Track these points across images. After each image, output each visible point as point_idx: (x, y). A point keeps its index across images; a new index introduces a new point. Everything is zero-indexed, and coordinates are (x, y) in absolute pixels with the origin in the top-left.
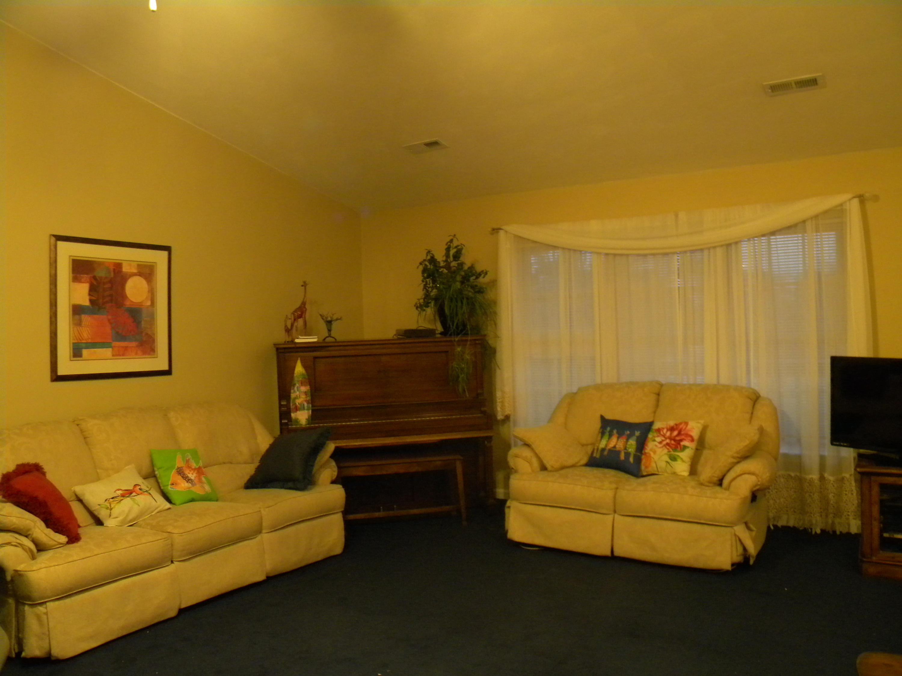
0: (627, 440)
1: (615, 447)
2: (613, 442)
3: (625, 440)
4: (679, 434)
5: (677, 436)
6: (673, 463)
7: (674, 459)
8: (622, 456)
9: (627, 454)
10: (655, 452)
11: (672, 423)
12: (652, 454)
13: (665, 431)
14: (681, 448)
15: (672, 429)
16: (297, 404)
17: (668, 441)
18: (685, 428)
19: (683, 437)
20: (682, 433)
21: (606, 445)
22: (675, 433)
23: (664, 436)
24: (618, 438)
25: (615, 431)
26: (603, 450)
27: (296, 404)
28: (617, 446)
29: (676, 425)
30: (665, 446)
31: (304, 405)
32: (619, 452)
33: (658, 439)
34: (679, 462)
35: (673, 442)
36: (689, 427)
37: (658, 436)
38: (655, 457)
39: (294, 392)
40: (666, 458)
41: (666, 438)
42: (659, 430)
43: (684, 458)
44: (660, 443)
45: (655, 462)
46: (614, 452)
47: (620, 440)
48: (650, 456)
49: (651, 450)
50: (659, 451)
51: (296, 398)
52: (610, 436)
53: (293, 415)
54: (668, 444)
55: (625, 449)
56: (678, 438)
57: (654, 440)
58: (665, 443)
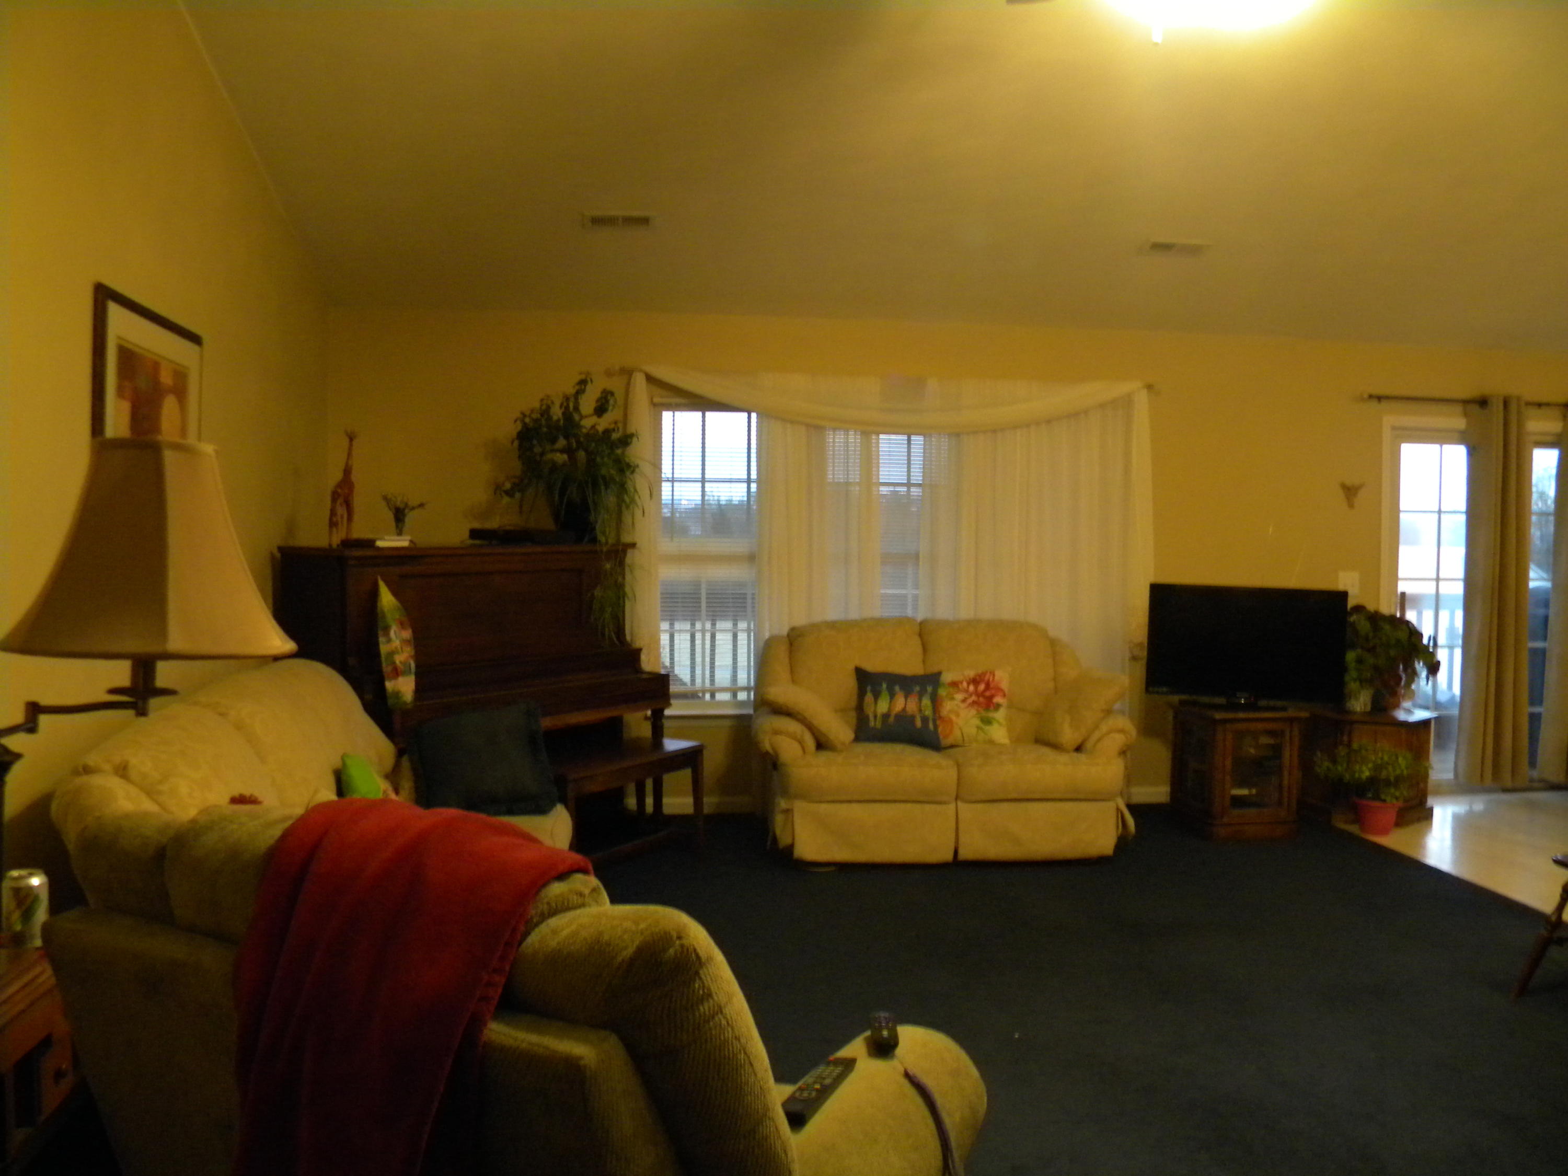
0: (920, 700)
1: (904, 709)
2: (900, 703)
3: (917, 700)
4: (988, 685)
5: (985, 691)
6: (987, 728)
7: (988, 721)
8: (919, 723)
9: (925, 720)
10: (958, 715)
11: (971, 673)
12: (953, 717)
13: (965, 684)
14: (994, 708)
15: (975, 681)
16: (398, 662)
17: (974, 698)
18: (993, 680)
19: (993, 692)
20: (992, 686)
21: (890, 709)
22: (982, 687)
23: (967, 691)
24: (906, 698)
25: (897, 688)
26: (886, 716)
27: (394, 663)
28: (908, 709)
29: (980, 676)
30: (970, 705)
31: (410, 665)
32: (913, 717)
33: (959, 697)
34: (995, 726)
35: (981, 699)
36: (997, 678)
37: (957, 693)
38: (959, 721)
39: (389, 640)
40: (977, 722)
41: (971, 695)
42: (954, 684)
43: (1001, 720)
44: (964, 701)
45: (960, 729)
46: (903, 718)
47: (909, 700)
48: (950, 721)
49: (950, 711)
50: (963, 713)
51: (391, 654)
52: (892, 695)
53: (389, 685)
54: (974, 702)
55: (920, 710)
56: (988, 694)
57: (953, 699)
58: (970, 700)
